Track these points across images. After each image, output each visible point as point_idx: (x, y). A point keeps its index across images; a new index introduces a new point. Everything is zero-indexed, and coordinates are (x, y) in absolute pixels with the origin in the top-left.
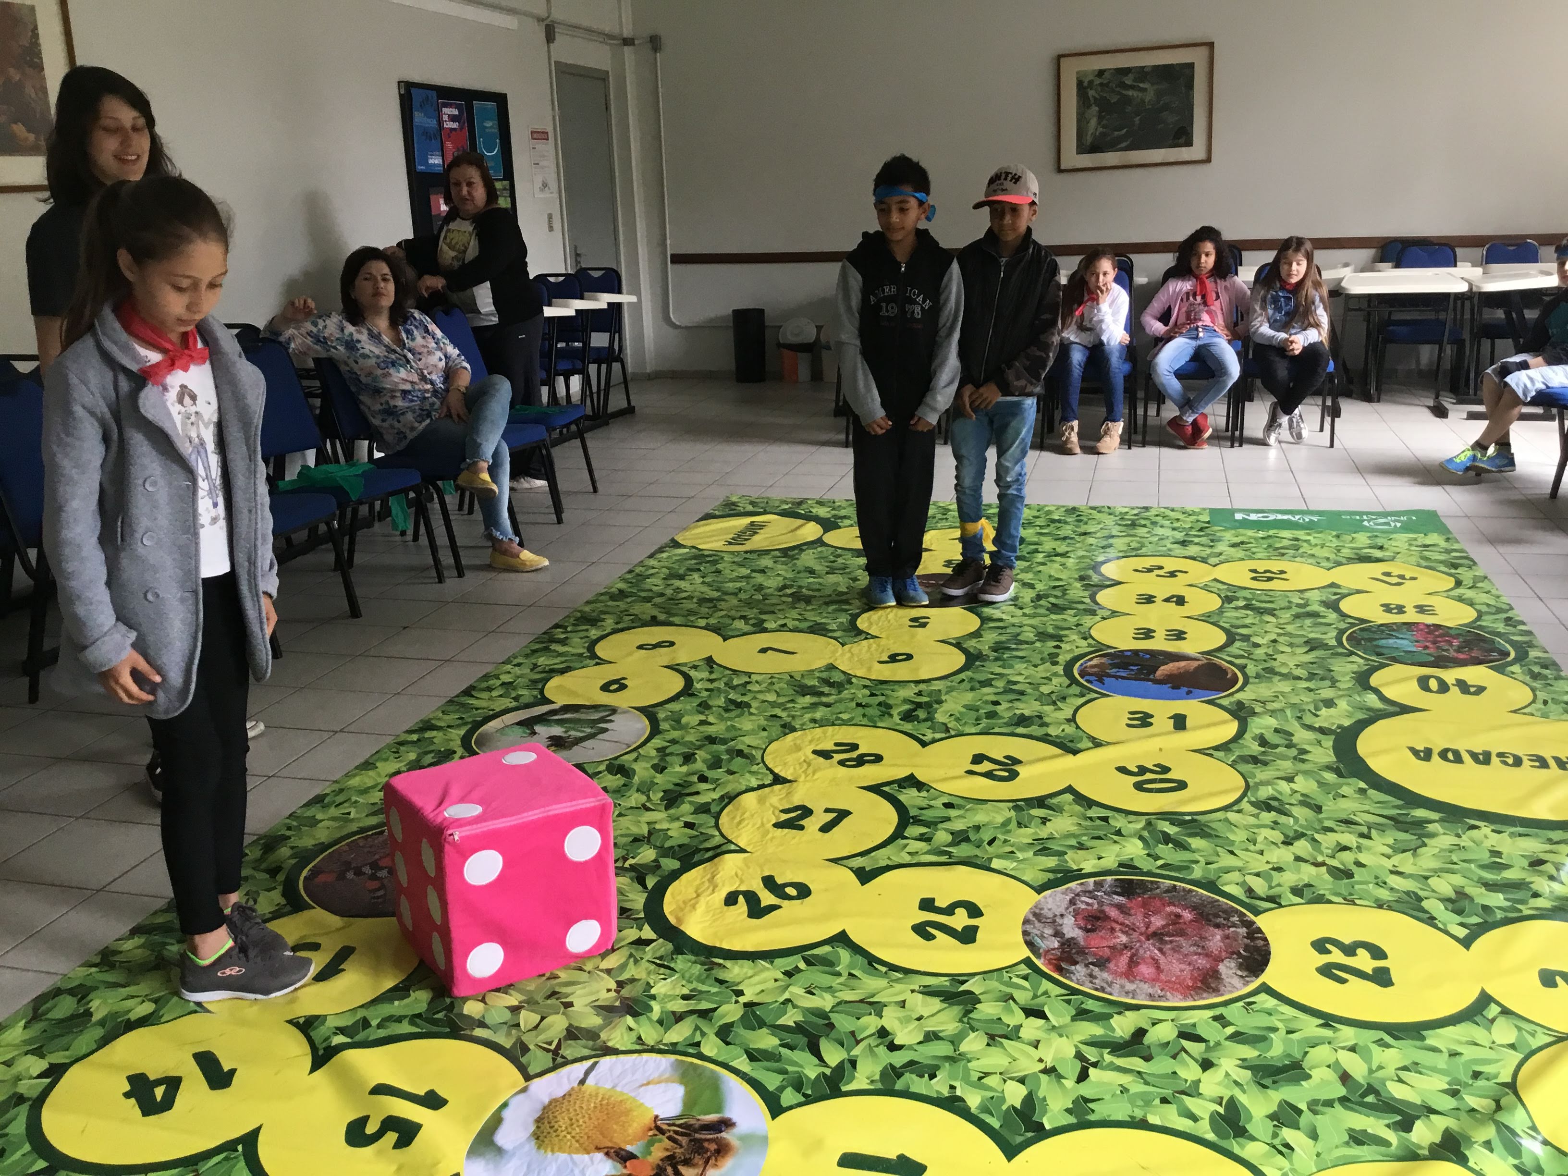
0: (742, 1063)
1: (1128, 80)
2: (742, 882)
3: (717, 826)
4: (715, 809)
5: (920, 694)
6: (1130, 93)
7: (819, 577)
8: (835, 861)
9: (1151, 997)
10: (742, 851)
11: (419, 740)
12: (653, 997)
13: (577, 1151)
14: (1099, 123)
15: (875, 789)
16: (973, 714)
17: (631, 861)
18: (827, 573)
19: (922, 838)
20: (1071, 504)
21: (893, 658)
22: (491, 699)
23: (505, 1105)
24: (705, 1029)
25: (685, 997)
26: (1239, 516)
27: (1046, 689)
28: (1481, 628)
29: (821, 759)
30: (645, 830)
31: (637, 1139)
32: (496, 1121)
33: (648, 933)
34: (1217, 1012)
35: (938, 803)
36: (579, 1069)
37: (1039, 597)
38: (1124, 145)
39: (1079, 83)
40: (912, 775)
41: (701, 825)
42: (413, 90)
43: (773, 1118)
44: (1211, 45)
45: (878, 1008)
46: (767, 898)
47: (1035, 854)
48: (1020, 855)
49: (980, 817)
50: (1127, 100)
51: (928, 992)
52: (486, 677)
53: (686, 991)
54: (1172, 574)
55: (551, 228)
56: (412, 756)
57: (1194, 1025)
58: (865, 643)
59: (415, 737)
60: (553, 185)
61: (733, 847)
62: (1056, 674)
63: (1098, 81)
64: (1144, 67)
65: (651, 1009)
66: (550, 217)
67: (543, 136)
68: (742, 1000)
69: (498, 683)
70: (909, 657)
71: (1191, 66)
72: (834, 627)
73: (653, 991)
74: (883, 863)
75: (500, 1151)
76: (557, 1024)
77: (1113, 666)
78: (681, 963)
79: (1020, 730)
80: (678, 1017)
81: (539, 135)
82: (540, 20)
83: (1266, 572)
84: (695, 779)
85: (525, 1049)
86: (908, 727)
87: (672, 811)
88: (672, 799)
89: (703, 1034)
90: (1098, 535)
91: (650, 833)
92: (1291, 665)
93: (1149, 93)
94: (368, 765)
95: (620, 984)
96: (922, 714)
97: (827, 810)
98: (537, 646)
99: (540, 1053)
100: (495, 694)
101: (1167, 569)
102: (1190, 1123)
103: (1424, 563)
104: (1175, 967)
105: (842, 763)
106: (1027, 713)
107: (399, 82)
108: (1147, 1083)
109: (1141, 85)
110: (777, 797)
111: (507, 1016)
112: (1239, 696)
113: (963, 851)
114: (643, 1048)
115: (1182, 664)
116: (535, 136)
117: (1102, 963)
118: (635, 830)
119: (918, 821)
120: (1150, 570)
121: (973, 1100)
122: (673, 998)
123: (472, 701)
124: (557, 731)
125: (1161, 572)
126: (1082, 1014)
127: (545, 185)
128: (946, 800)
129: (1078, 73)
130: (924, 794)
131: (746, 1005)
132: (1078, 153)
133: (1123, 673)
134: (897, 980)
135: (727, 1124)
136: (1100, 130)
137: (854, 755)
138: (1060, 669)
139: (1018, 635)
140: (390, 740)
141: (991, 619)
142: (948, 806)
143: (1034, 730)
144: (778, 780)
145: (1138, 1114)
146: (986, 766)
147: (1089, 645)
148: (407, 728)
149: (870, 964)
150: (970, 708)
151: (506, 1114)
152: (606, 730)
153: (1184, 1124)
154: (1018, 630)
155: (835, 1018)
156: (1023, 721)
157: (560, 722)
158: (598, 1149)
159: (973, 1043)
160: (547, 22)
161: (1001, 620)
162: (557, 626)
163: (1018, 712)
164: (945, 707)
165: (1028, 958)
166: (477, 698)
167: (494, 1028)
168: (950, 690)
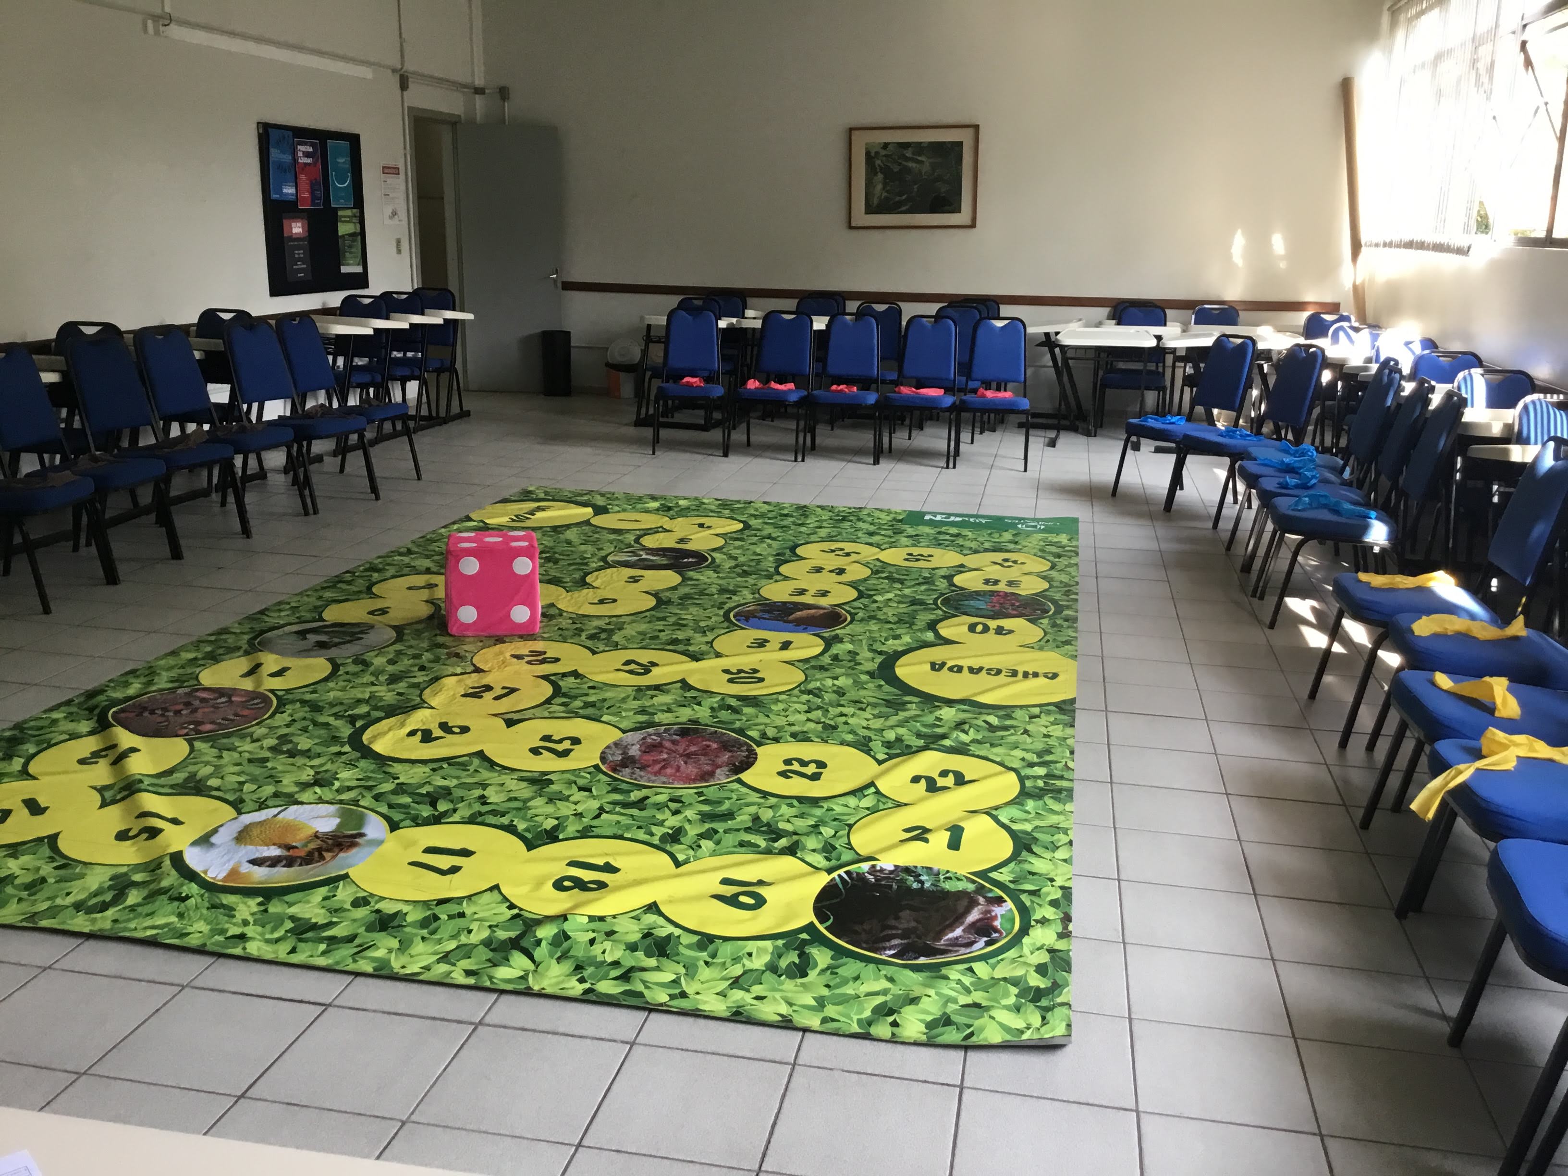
0: (384, 809)
1: (909, 153)
2: (424, 724)
3: (420, 696)
4: (422, 686)
5: (609, 624)
6: (911, 164)
7: (574, 546)
8: (495, 715)
9: (664, 783)
10: (432, 708)
11: (216, 640)
12: (337, 779)
13: (261, 845)
14: (884, 188)
15: (545, 678)
16: (641, 637)
17: (350, 712)
18: (582, 544)
19: (564, 704)
20: (803, 503)
21: (602, 602)
22: (279, 617)
23: (222, 826)
24: (365, 794)
25: (358, 780)
26: (927, 517)
27: (702, 624)
28: (1045, 597)
29: (515, 660)
30: (367, 696)
31: (300, 840)
32: (215, 831)
33: (347, 748)
34: (700, 790)
35: (586, 686)
36: (276, 811)
37: (737, 566)
38: (904, 208)
39: (868, 154)
40: (576, 670)
41: (408, 694)
42: (270, 130)
43: (391, 832)
44: (976, 127)
45: (484, 786)
46: (437, 732)
47: (635, 714)
48: (624, 714)
49: (608, 694)
50: (908, 170)
51: (522, 779)
52: (280, 603)
53: (360, 777)
54: (848, 554)
55: (399, 251)
56: (209, 649)
57: (681, 796)
58: (586, 591)
59: (213, 638)
60: (403, 214)
61: (426, 705)
62: (717, 615)
63: (883, 152)
64: (921, 143)
65: (333, 784)
66: (398, 242)
67: (393, 171)
68: (397, 781)
69: (288, 607)
70: (615, 601)
71: (960, 144)
72: (568, 580)
73: (338, 776)
74: (527, 717)
75: (212, 845)
76: (269, 790)
77: (761, 611)
78: (363, 763)
79: (671, 647)
80: (350, 789)
81: (390, 170)
82: (394, 71)
83: (919, 555)
84: (416, 669)
85: (242, 801)
86: (589, 643)
87: (390, 686)
88: (394, 679)
89: (363, 796)
90: (811, 526)
91: (370, 698)
92: (890, 614)
93: (925, 165)
94: (174, 653)
95: (317, 773)
96: (603, 636)
97: (504, 688)
98: (326, 585)
99: (251, 803)
100: (282, 614)
101: (846, 551)
102: (648, 837)
103: (1039, 554)
104: (691, 769)
105: (529, 663)
106: (680, 637)
107: (258, 123)
108: (634, 820)
109: (920, 158)
110: (473, 680)
111: (236, 786)
112: (838, 632)
113: (590, 711)
114: (320, 801)
115: (813, 611)
116: (386, 171)
117: (643, 768)
118: (360, 696)
119: (565, 695)
120: (833, 551)
121: (521, 826)
122: (351, 779)
123: (264, 617)
124: (323, 638)
125: (840, 553)
126: (615, 790)
127: (394, 214)
128: (591, 684)
129: (866, 144)
130: (578, 681)
131: (398, 784)
132: (866, 213)
133: (766, 616)
134: (506, 774)
135: (362, 835)
136: (885, 194)
137: (540, 658)
138: (721, 612)
139: (705, 589)
140: (194, 639)
141: (691, 579)
142: (593, 688)
143: (681, 647)
144: (478, 670)
145: (620, 832)
146: (633, 667)
147: (754, 598)
148: (208, 632)
149: (492, 766)
150: (640, 633)
151: (221, 829)
152: (362, 638)
153: (646, 837)
154: (706, 587)
155: (453, 790)
156: (675, 642)
157: (326, 633)
158: (274, 844)
159: (539, 802)
160: (402, 72)
161: (697, 580)
162: (347, 572)
163: (674, 637)
164: (623, 632)
165: (598, 765)
166: (268, 616)
167: (225, 792)
168: (633, 622)
